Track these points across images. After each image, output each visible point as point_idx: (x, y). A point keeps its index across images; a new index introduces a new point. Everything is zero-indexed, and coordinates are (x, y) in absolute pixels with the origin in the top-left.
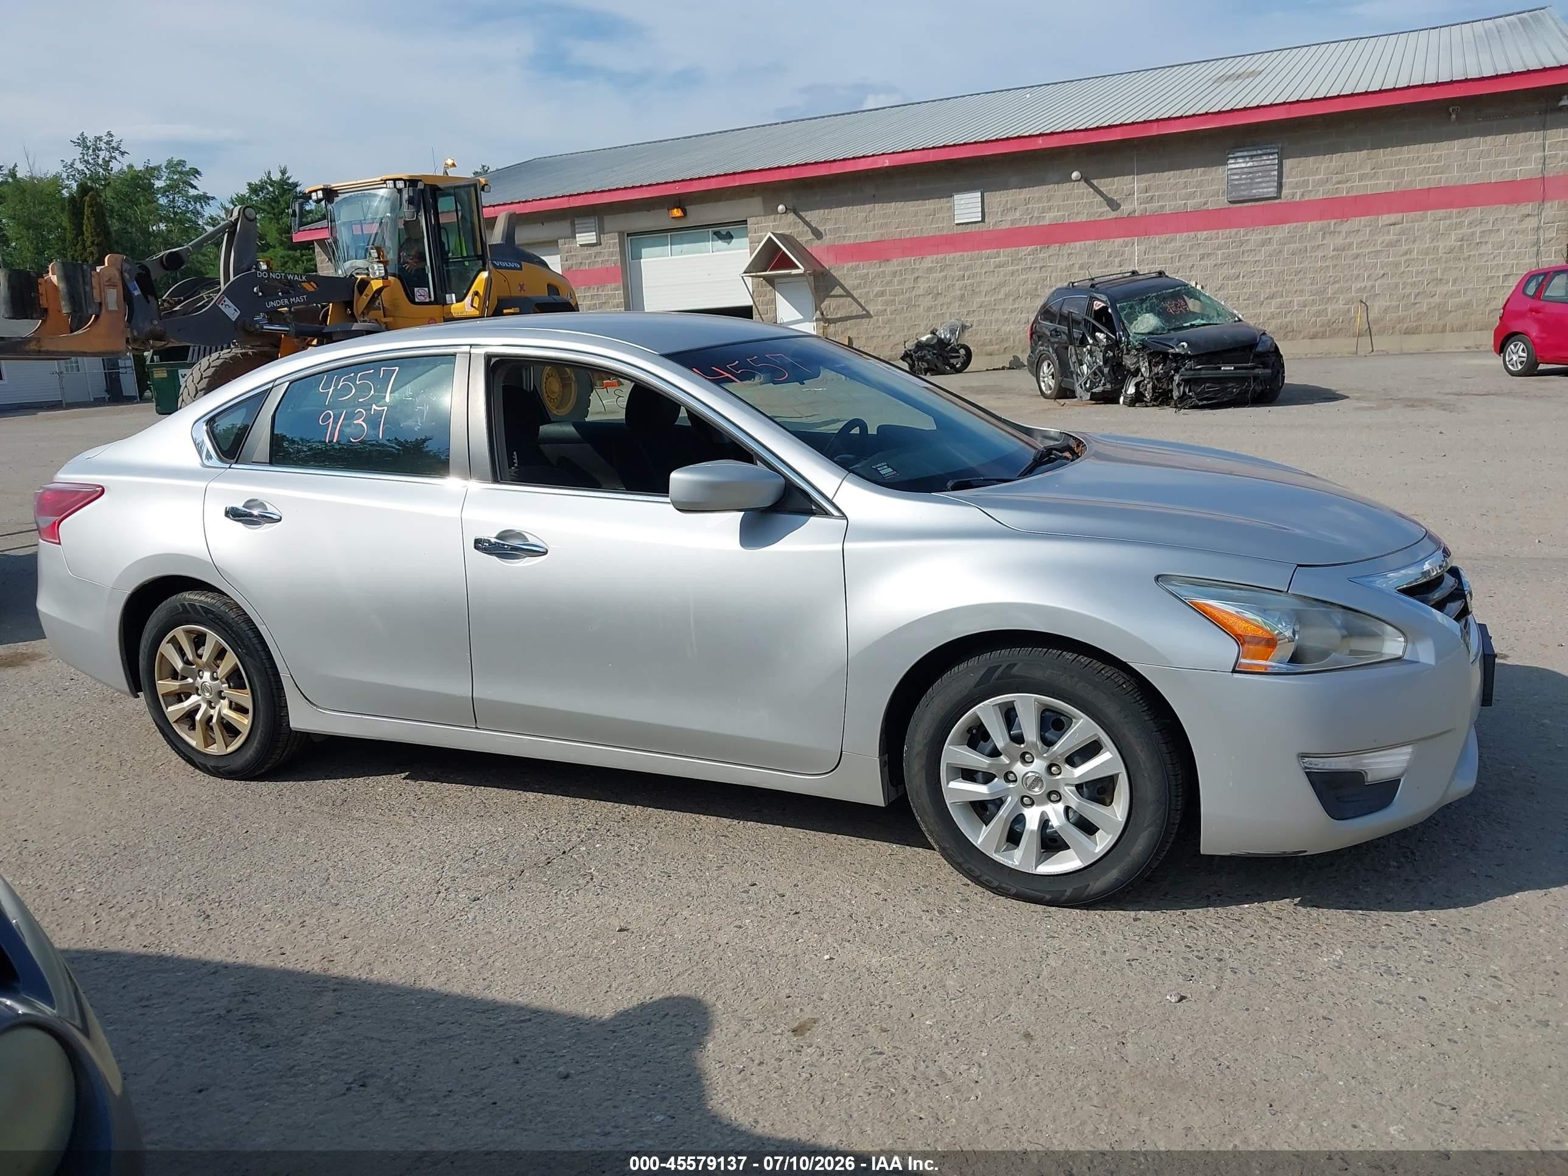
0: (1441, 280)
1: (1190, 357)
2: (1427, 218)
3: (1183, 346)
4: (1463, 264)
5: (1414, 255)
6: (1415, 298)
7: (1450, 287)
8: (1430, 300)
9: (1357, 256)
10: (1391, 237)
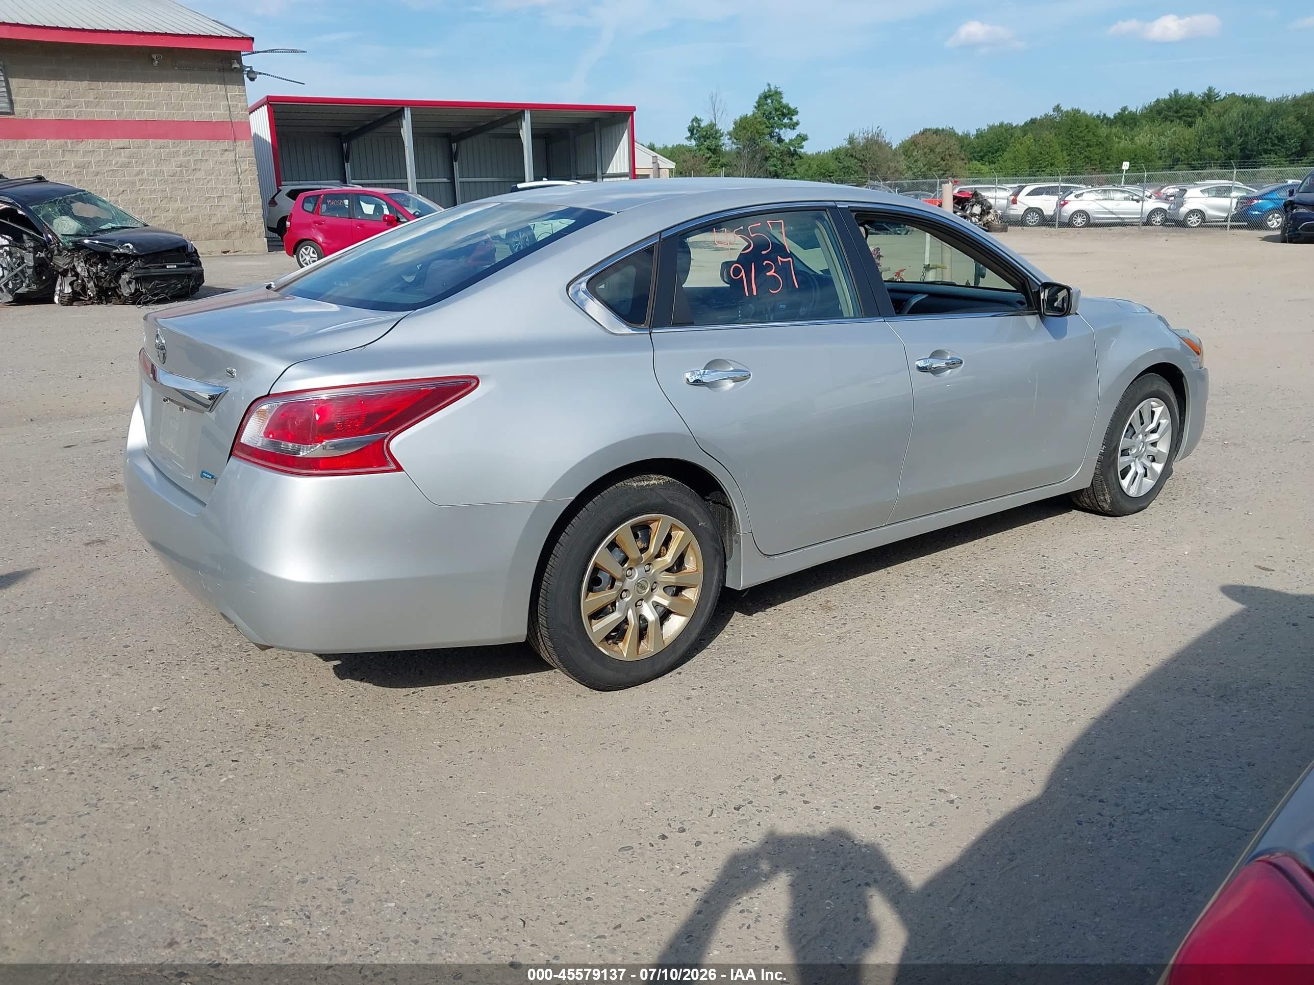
0: (170, 198)
1: (136, 257)
2: (149, 145)
3: (128, 247)
4: (185, 186)
5: (145, 176)
6: (154, 213)
7: (178, 205)
8: (166, 214)
9: (97, 173)
10: (123, 159)
